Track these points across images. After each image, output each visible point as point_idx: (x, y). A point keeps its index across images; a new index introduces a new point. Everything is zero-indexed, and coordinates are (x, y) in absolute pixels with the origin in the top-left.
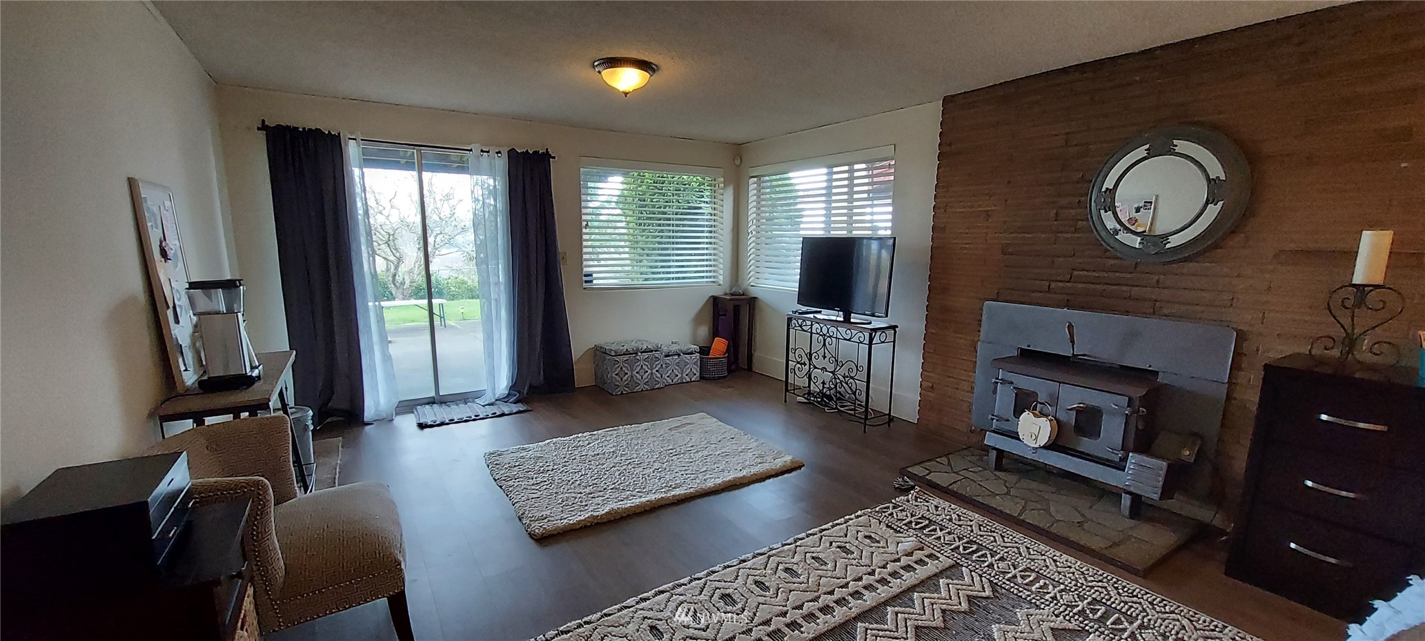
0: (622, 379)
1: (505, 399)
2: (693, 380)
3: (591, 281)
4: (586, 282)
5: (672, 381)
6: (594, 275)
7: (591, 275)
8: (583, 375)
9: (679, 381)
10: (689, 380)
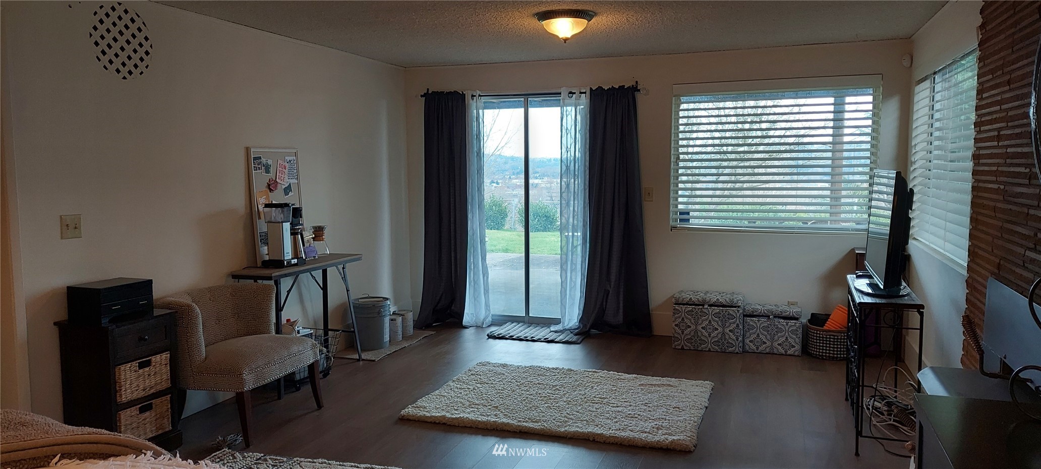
0: (710, 335)
1: (571, 330)
2: (789, 352)
3: (688, 220)
4: (681, 220)
5: (757, 348)
6: (691, 214)
7: (688, 213)
8: (663, 324)
9: (768, 350)
10: (783, 352)
